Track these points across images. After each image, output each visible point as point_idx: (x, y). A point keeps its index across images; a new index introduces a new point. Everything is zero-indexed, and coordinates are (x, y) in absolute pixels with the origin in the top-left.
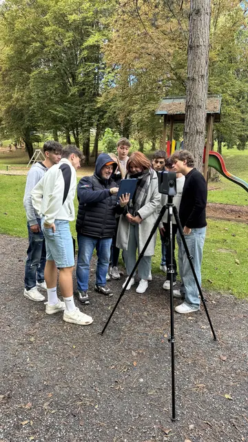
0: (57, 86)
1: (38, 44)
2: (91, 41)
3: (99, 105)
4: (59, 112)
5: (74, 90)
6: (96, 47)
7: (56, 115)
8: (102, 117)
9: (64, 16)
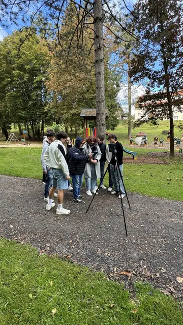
0: (21, 101)
1: (9, 79)
2: (38, 79)
3: (45, 111)
4: (23, 114)
5: (30, 103)
6: (40, 82)
7: (21, 116)
8: (46, 116)
9: (23, 66)
